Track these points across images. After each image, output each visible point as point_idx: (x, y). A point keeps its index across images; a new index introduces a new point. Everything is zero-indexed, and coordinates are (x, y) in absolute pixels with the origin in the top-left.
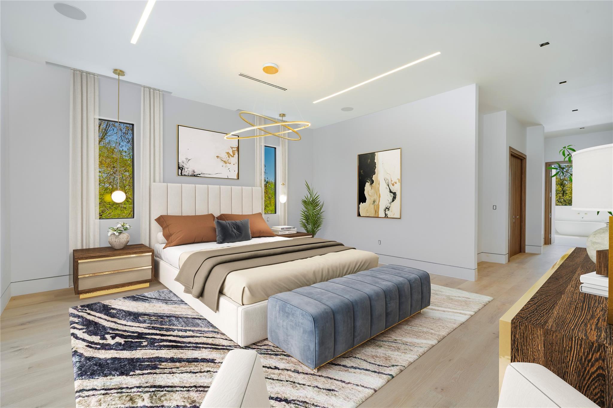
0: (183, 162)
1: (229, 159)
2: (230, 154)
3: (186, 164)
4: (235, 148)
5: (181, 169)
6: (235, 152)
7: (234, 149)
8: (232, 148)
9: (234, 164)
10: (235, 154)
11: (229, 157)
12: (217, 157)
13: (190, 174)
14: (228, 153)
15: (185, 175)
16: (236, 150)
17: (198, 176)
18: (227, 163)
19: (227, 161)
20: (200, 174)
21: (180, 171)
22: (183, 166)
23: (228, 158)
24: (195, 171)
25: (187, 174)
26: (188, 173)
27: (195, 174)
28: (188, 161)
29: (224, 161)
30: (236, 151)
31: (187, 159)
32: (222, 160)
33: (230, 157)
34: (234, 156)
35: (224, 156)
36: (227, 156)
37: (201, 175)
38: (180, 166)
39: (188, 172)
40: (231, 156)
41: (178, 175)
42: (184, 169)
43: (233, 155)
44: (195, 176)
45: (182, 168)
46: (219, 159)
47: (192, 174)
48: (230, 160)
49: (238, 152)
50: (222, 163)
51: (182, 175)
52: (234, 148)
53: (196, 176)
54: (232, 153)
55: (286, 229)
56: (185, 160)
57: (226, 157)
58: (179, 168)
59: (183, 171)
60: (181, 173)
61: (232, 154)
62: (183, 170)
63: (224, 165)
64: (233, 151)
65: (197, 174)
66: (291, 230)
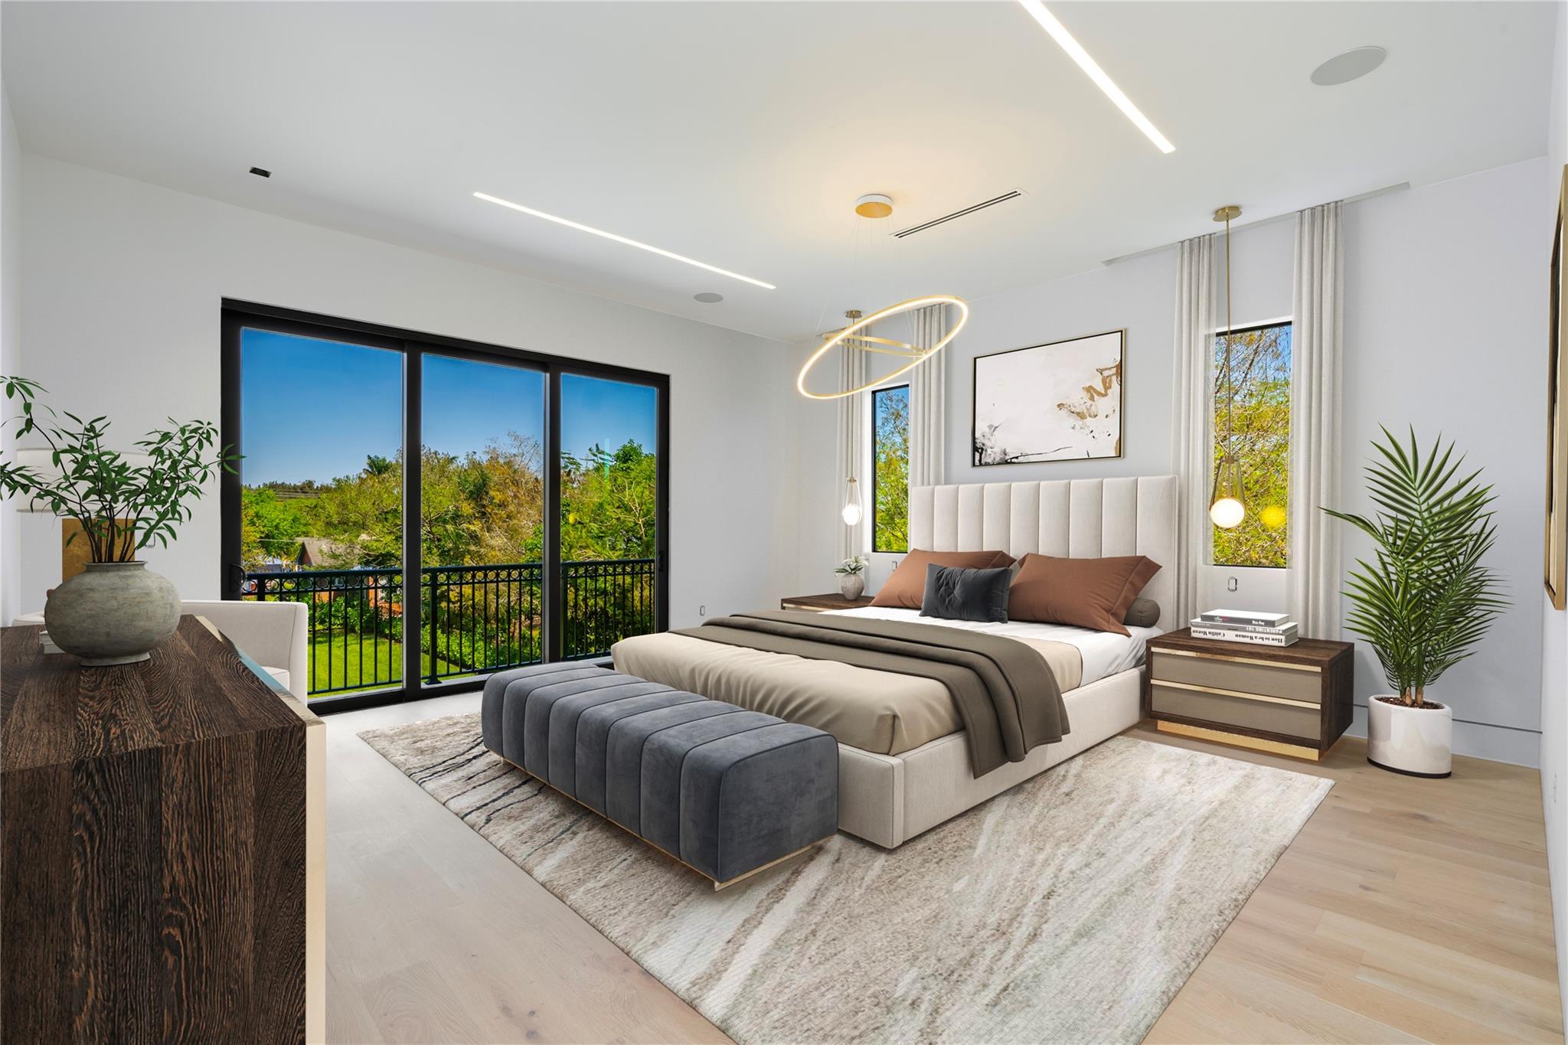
0: (984, 436)
1: (1091, 406)
2: (1095, 391)
3: (989, 439)
4: (1110, 369)
5: (980, 451)
6: (1110, 381)
7: (1106, 373)
8: (1103, 370)
9: (1107, 416)
10: (1110, 387)
11: (1092, 398)
12: (1059, 406)
13: (998, 459)
14: (1090, 390)
15: (987, 464)
16: (1113, 375)
17: (1014, 463)
18: (1087, 415)
19: (1085, 411)
20: (1017, 458)
21: (977, 455)
22: (983, 444)
23: (1090, 402)
24: (1007, 451)
25: (990, 461)
26: (992, 458)
27: (1007, 458)
28: (994, 431)
29: (1078, 414)
30: (1114, 378)
31: (990, 427)
32: (1073, 413)
33: (1096, 397)
34: (1106, 391)
35: (1079, 399)
36: (1086, 396)
37: (1021, 459)
38: (978, 446)
39: (993, 456)
40: (1099, 394)
41: (974, 465)
42: (986, 451)
43: (1103, 392)
44: (1006, 462)
45: (982, 449)
46: (1064, 412)
47: (1001, 459)
48: (1096, 405)
49: (1119, 378)
50: (1073, 420)
51: (981, 465)
52: (1106, 369)
53: (1009, 463)
54: (1102, 386)
56: (987, 430)
57: (1082, 402)
58: (975, 449)
59: (983, 456)
60: (980, 461)
61: (1100, 388)
62: (984, 452)
63: (1079, 423)
64: (1104, 381)
65: (1011, 459)
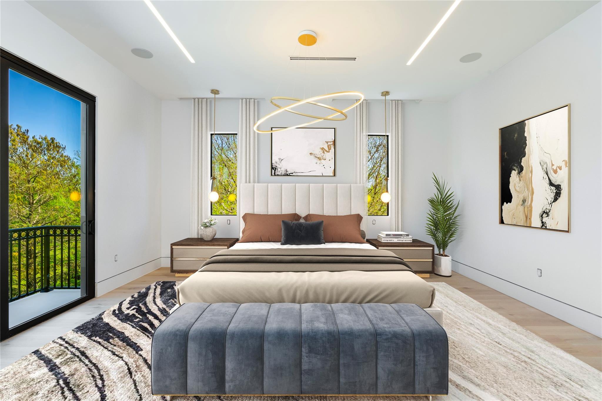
0: (276, 163)
1: (323, 155)
2: (325, 150)
3: (279, 164)
4: (330, 142)
5: (275, 169)
6: (331, 147)
7: (329, 143)
8: (328, 142)
9: (329, 160)
10: (330, 149)
11: (324, 152)
12: (310, 154)
13: (283, 173)
14: (323, 149)
15: (278, 175)
16: (332, 144)
17: (291, 175)
18: (322, 159)
19: (321, 157)
20: (292, 173)
21: (273, 171)
22: (276, 166)
23: (323, 154)
24: (288, 170)
25: (279, 174)
26: (281, 173)
27: (288, 173)
28: (281, 161)
29: (318, 158)
30: (332, 146)
31: (279, 159)
32: (316, 157)
33: (325, 152)
34: (329, 150)
35: (318, 152)
36: (321, 152)
37: (294, 174)
38: (274, 167)
39: (281, 172)
40: (326, 151)
41: (272, 175)
42: (277, 169)
43: (328, 150)
44: (287, 175)
45: (276, 169)
46: (312, 157)
47: (285, 173)
48: (325, 155)
49: (334, 146)
50: (316, 160)
51: (275, 175)
52: (329, 142)
53: (288, 175)
54: (327, 148)
55: (393, 236)
56: (278, 160)
57: (320, 153)
58: (272, 168)
59: (276, 171)
60: (275, 173)
61: (327, 149)
62: (277, 170)
63: (319, 162)
64: (328, 146)
65: (290, 174)
66: (402, 237)
